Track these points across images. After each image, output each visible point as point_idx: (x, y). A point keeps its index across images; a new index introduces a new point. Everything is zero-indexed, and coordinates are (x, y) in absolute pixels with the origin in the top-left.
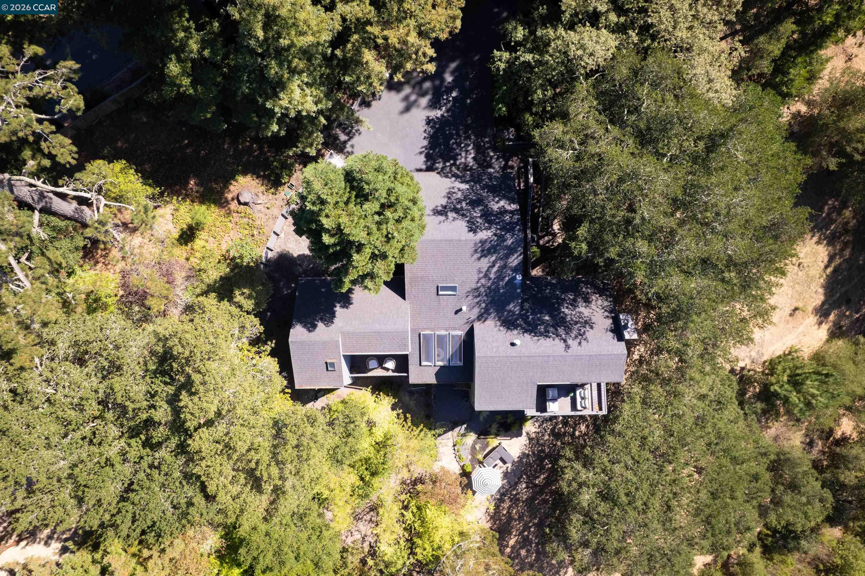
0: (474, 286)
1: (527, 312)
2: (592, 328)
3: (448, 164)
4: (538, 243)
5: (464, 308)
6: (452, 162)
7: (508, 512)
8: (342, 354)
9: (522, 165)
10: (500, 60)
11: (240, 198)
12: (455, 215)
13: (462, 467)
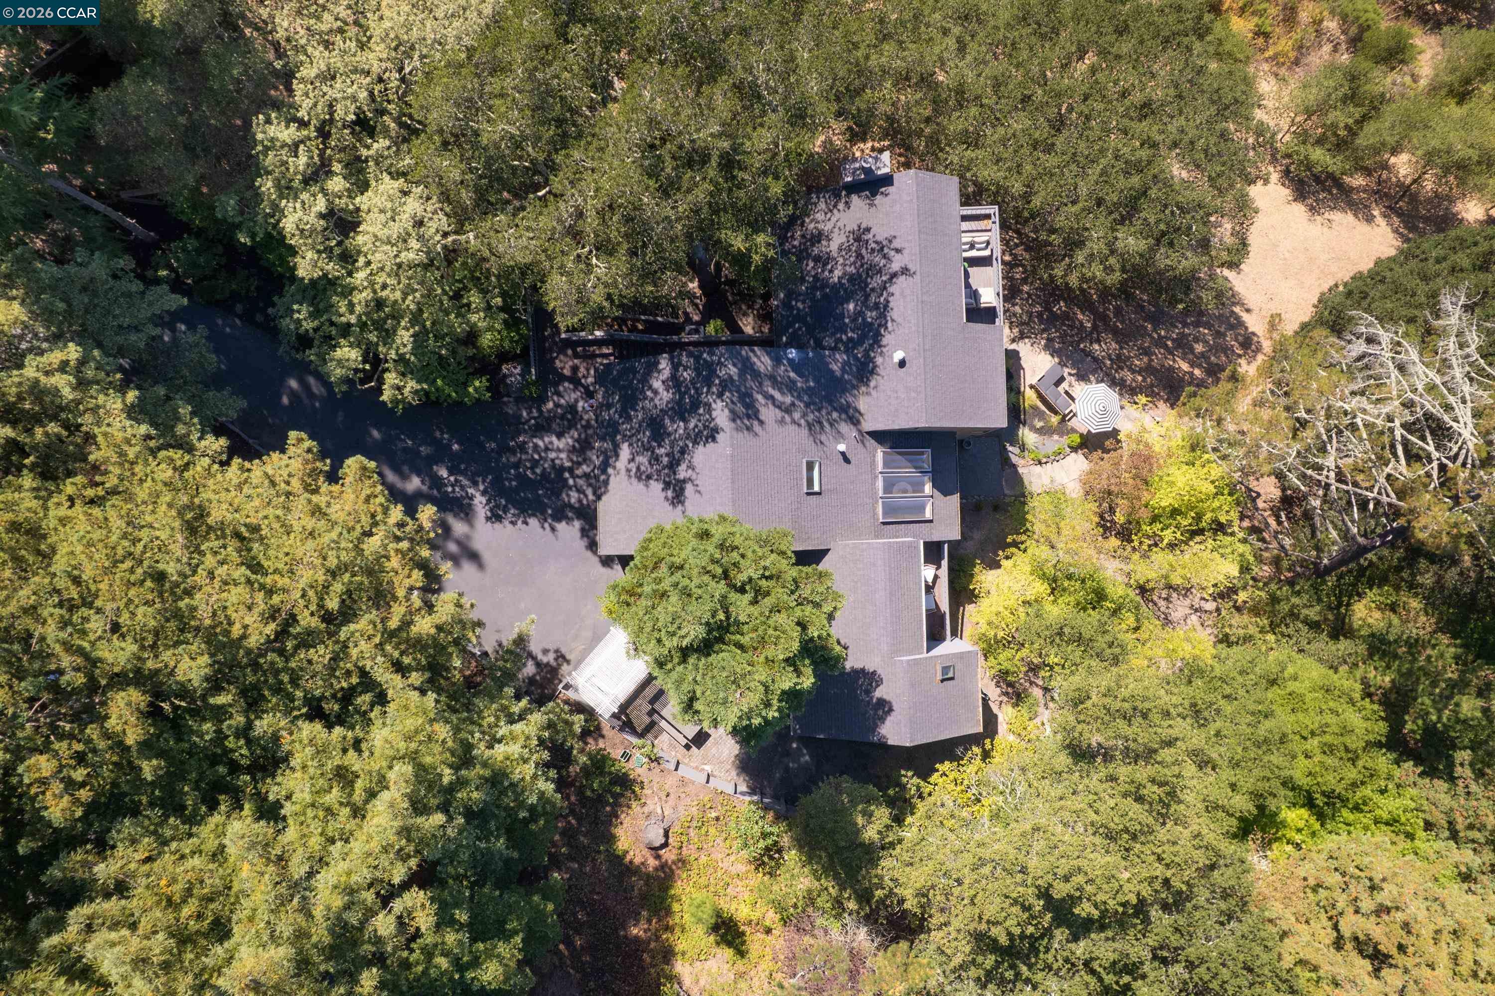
0: (805, 432)
1: (841, 340)
2: (868, 230)
3: (571, 482)
4: (698, 323)
5: (842, 447)
6: (567, 475)
7: (1139, 373)
8: (925, 655)
9: (570, 352)
10: (399, 388)
11: (657, 844)
12: (683, 467)
13: (1074, 449)
